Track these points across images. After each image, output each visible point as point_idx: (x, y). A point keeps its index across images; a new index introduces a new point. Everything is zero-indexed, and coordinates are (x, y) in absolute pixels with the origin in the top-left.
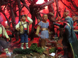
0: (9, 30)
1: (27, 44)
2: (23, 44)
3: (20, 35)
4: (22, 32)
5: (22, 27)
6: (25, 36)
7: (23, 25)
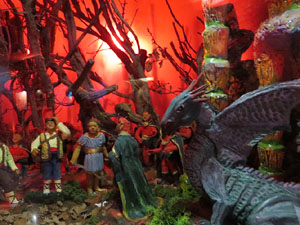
0: (21, 146)
1: (59, 181)
2: (48, 182)
3: (42, 162)
4: (46, 156)
5: (45, 146)
6: (53, 165)
7: (47, 141)
